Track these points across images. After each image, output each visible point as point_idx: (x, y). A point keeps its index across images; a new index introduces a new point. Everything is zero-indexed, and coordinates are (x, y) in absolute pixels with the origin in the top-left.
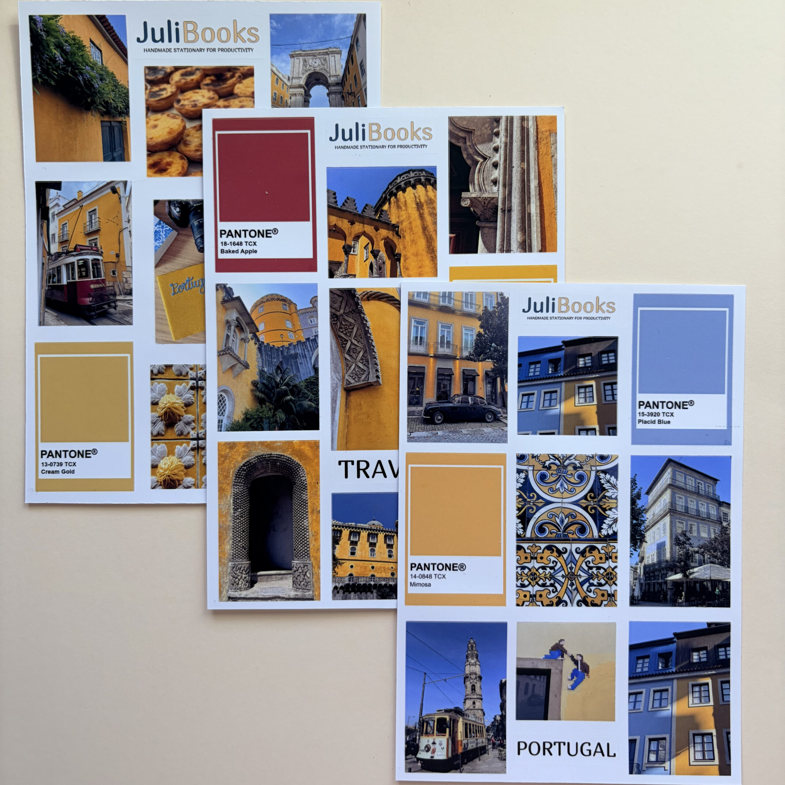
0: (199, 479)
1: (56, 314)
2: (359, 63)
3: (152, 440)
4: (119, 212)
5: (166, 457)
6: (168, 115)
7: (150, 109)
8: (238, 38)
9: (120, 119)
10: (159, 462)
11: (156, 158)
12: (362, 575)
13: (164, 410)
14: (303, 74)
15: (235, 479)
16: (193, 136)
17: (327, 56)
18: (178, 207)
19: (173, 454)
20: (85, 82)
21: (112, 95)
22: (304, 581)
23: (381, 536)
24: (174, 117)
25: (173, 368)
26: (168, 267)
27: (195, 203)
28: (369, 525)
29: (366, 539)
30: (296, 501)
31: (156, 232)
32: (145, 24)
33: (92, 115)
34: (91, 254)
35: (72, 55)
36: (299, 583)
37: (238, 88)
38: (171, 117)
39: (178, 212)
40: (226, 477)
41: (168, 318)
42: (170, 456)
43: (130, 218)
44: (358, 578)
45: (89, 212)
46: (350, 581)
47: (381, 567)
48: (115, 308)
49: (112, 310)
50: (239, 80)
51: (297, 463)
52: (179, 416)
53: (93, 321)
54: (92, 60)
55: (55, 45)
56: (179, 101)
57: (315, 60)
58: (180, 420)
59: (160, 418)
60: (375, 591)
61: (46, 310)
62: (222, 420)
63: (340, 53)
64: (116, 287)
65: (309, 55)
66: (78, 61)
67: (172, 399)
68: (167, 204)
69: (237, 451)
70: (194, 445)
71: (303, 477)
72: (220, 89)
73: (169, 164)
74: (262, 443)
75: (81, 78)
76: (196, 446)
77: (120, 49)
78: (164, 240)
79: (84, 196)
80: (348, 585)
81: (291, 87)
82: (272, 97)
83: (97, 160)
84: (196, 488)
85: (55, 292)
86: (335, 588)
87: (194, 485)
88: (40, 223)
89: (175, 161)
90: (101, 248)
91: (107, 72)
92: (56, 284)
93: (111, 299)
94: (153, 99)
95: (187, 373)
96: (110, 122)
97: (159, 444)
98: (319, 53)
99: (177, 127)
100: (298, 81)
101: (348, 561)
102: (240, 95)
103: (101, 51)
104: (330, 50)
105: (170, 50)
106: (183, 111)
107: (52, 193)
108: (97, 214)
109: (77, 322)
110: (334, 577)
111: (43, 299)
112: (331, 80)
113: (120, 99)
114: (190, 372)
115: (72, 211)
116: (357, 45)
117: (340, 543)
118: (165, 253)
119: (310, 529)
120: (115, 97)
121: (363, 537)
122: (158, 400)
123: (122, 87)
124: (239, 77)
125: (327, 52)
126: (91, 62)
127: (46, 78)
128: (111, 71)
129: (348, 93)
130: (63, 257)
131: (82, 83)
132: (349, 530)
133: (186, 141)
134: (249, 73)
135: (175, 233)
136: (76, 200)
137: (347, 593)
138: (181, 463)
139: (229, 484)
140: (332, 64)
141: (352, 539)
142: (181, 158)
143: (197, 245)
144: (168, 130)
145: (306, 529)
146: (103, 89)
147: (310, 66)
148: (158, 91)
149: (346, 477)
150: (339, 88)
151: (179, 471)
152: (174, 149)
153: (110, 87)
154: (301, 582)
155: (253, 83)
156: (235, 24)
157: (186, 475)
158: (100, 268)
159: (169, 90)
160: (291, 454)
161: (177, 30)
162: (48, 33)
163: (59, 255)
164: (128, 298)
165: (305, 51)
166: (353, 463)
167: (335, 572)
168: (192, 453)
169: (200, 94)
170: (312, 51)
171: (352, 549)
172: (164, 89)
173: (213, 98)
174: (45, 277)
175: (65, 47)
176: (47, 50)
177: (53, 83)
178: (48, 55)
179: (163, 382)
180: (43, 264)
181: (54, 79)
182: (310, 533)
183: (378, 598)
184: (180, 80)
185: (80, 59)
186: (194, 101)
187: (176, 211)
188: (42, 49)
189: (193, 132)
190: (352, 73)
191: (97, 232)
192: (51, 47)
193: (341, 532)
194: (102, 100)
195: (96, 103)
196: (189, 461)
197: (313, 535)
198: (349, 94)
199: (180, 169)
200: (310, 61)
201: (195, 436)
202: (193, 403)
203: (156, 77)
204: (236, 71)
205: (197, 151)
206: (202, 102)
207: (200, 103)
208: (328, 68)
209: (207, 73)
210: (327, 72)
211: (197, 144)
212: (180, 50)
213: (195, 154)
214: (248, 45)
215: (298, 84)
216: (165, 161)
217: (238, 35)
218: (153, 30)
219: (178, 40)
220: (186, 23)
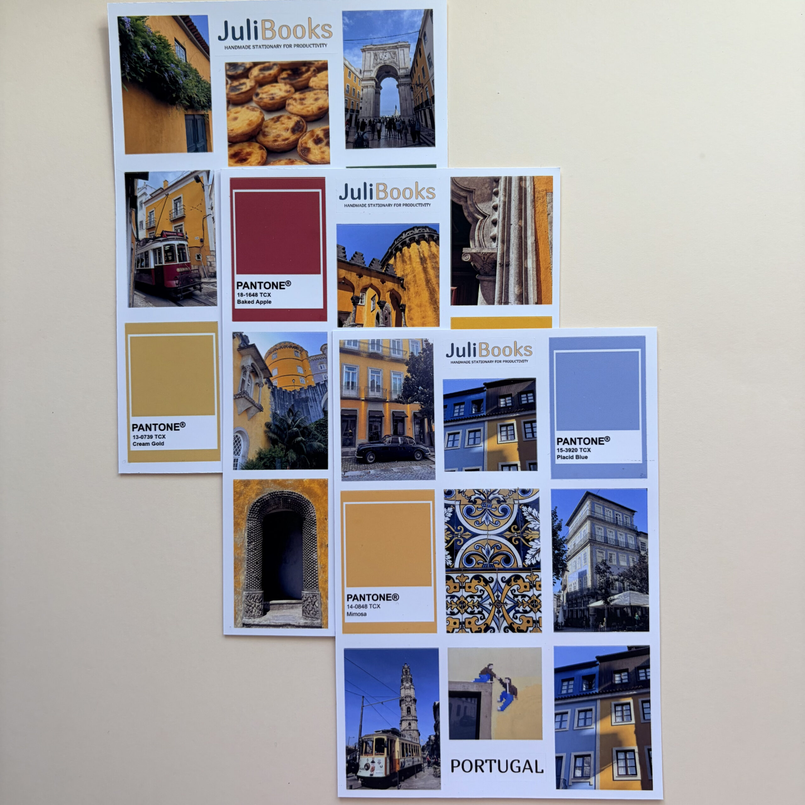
1: (144, 296)
2: (426, 56)
4: (203, 200)
6: (248, 108)
7: (231, 102)
8: (313, 34)
9: (203, 112)
11: (236, 148)
14: (374, 67)
16: (271, 127)
17: (396, 50)
20: (170, 79)
21: (195, 90)
24: (253, 110)
32: (226, 23)
33: (177, 109)
34: (177, 239)
35: (158, 53)
38: (250, 110)
43: (213, 205)
45: (174, 201)
48: (200, 290)
49: (198, 292)
50: (313, 74)
53: (179, 303)
54: (176, 58)
55: (142, 44)
56: (257, 95)
57: (385, 54)
61: (135, 292)
63: (408, 47)
64: (200, 269)
65: (379, 49)
66: (164, 60)
72: (296, 83)
73: (249, 154)
75: (166, 75)
77: (203, 47)
79: (169, 185)
81: (363, 80)
82: (345, 89)
83: (181, 151)
85: (143, 275)
88: (129, 211)
89: (255, 151)
90: (186, 234)
91: (191, 69)
92: (144, 268)
93: (196, 282)
94: (233, 93)
96: (194, 115)
98: (389, 47)
99: (256, 119)
100: (370, 73)
102: (314, 87)
103: (185, 49)
104: (399, 44)
105: (249, 47)
106: (262, 104)
107: (140, 183)
108: (182, 202)
109: (164, 303)
111: (132, 282)
112: (401, 72)
113: (203, 94)
115: (159, 199)
116: (424, 39)
120: (198, 92)
123: (205, 83)
124: (314, 71)
125: (396, 46)
126: (175, 60)
127: (134, 75)
128: (194, 68)
129: (417, 84)
130: (151, 243)
131: (168, 79)
133: (265, 132)
134: (323, 67)
136: (162, 189)
140: (401, 57)
142: (261, 148)
144: (247, 122)
146: (187, 85)
147: (381, 59)
148: (238, 86)
150: (408, 80)
152: (254, 140)
153: (193, 83)
155: (327, 76)
156: (310, 22)
158: (185, 253)
159: (248, 84)
161: (256, 28)
162: (136, 33)
163: (146, 241)
164: (213, 280)
165: (375, 45)
169: (277, 87)
170: (383, 45)
172: (244, 84)
173: (289, 91)
174: (134, 262)
175: (151, 47)
176: (135, 50)
177: (141, 80)
178: (135, 54)
180: (132, 249)
181: (141, 76)
184: (258, 75)
185: (166, 58)
186: (272, 94)
188: (130, 48)
189: (271, 123)
190: (420, 66)
191: (182, 218)
192: (139, 47)
194: (186, 95)
195: (180, 98)
198: (418, 85)
199: (259, 159)
200: (381, 55)
203: (236, 73)
204: (311, 65)
205: (275, 141)
206: (279, 95)
207: (277, 96)
208: (398, 60)
209: (284, 67)
210: (396, 65)
211: (275, 134)
212: (258, 47)
213: (273, 144)
214: (322, 41)
215: (369, 77)
216: (245, 151)
217: (312, 31)
218: (233, 28)
219: (256, 38)
220: (264, 21)
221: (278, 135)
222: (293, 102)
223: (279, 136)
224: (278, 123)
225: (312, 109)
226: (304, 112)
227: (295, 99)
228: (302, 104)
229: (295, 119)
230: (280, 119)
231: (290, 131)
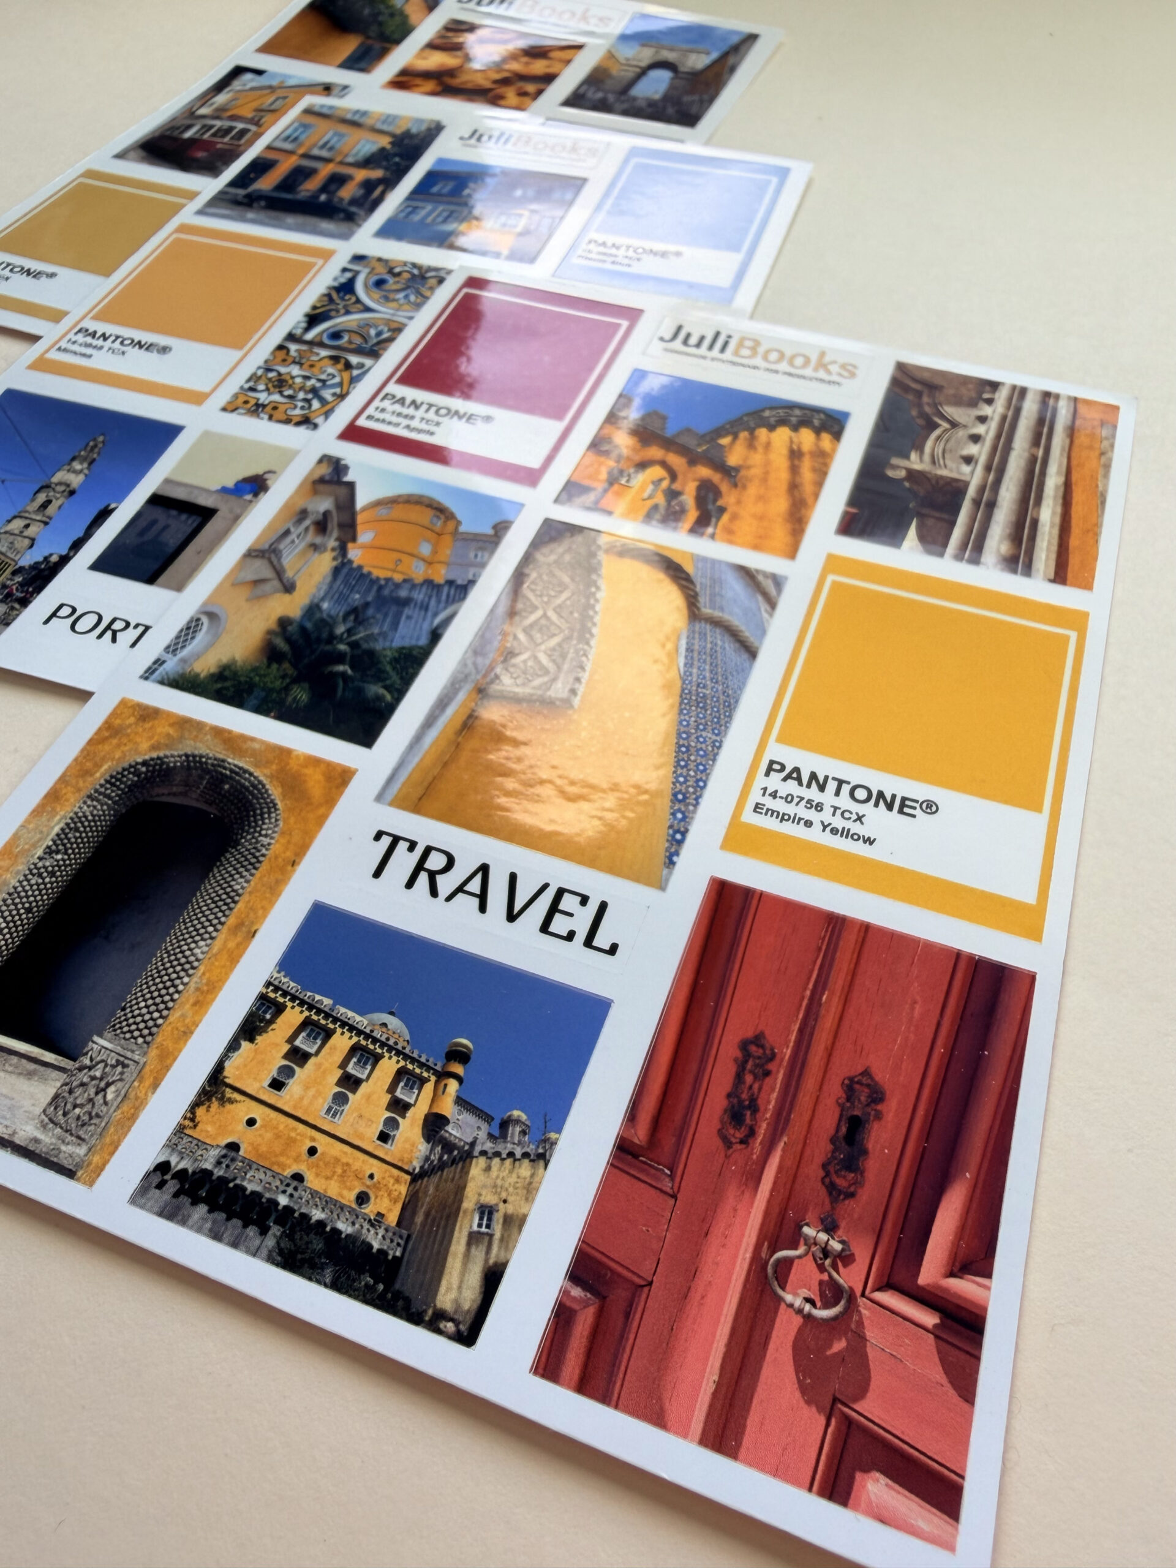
12: (267, 1165)
15: (102, 786)
22: (89, 1106)
23: (389, 1066)
28: (371, 1023)
29: (339, 1057)
30: (211, 887)
36: (69, 1106)
40: (85, 773)
44: (249, 1164)
46: (219, 1163)
47: (337, 1160)
51: (272, 801)
60: (275, 1230)
62: (164, 662)
69: (151, 728)
71: (266, 836)
74: (219, 733)
80: (207, 1173)
86: (163, 1167)
101: (247, 1100)
110: (180, 1130)
117: (259, 1039)
119: (202, 969)
121: (334, 1048)
132: (306, 1013)
137: (185, 1200)
139: (79, 790)
141: (298, 1042)
145: (189, 966)
149: (377, 874)
154: (75, 1106)
160: (271, 777)
166: (412, 846)
167: (192, 1120)
171: (283, 1070)
182: (195, 979)
183: (270, 1260)
193: (280, 1009)
197: (197, 989)
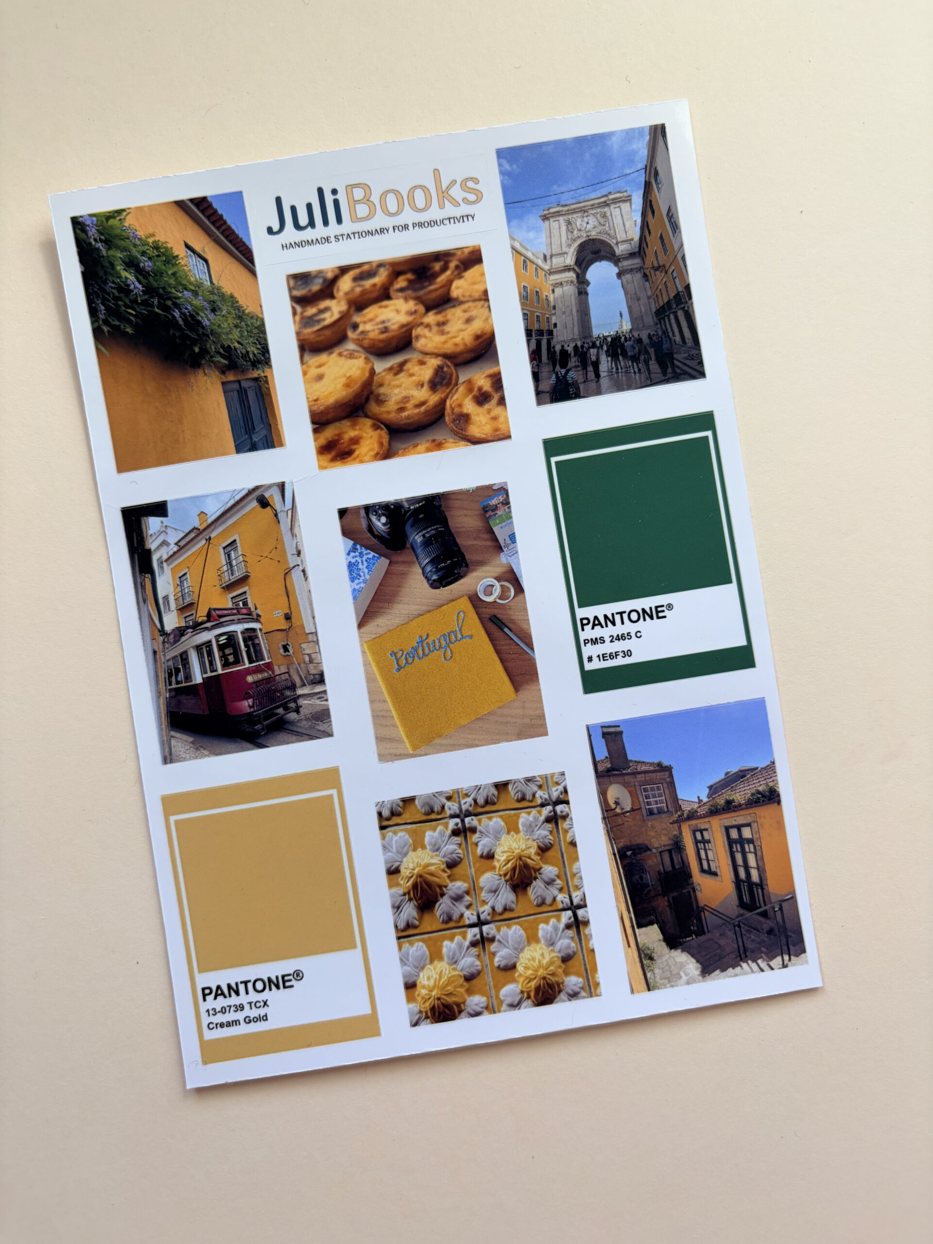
0: (493, 994)
1: (191, 739)
2: (664, 213)
3: (399, 938)
4: (279, 540)
5: (429, 966)
6: (340, 355)
7: (307, 348)
8: (446, 201)
9: (255, 374)
10: (418, 976)
11: (329, 433)
13: (412, 880)
14: (569, 246)
16: (389, 385)
17: (606, 209)
18: (384, 515)
19: (440, 958)
20: (185, 320)
21: (236, 334)
24: (351, 356)
25: (417, 802)
26: (382, 623)
27: (412, 504)
31: (351, 566)
32: (278, 200)
33: (205, 374)
34: (239, 621)
35: (156, 275)
37: (457, 288)
38: (346, 356)
39: (384, 524)
41: (394, 713)
42: (436, 962)
43: (300, 548)
45: (224, 548)
48: (297, 710)
49: (292, 716)
50: (456, 273)
52: (440, 887)
53: (260, 741)
54: (192, 279)
55: (124, 262)
56: (355, 326)
57: (586, 220)
58: (442, 895)
59: (407, 897)
61: (172, 733)
63: (628, 199)
64: (292, 672)
65: (574, 211)
66: (169, 286)
67: (423, 859)
68: (363, 512)
70: (475, 936)
72: (425, 294)
73: (356, 441)
75: (177, 314)
76: (478, 936)
77: (240, 252)
78: (368, 577)
79: (210, 521)
81: (551, 272)
82: (520, 294)
83: (224, 453)
84: (490, 1013)
85: (183, 698)
87: (487, 1008)
88: (139, 580)
89: (365, 435)
90: (256, 609)
91: (222, 296)
92: (184, 685)
93: (288, 697)
94: (309, 330)
95: (443, 807)
96: (239, 382)
97: (412, 944)
98: (592, 205)
99: (359, 372)
100: (562, 259)
102: (462, 299)
103: (206, 261)
104: (611, 197)
105: (327, 240)
106: (366, 343)
107: (153, 524)
108: (239, 549)
109: (232, 746)
111: (163, 716)
112: (621, 250)
113: (251, 339)
114: (448, 804)
115: (194, 549)
116: (656, 180)
118: (373, 600)
120: (242, 336)
122: (398, 864)
123: (252, 317)
124: (457, 267)
125: (605, 202)
126: (191, 284)
127: (117, 323)
128: (229, 293)
129: (653, 267)
130: (189, 635)
131: (181, 322)
133: (378, 395)
134: (474, 258)
135: (384, 562)
136: (198, 529)
138: (456, 973)
140: (618, 220)
142: (376, 427)
143: (426, 577)
144: (343, 380)
146: (219, 326)
147: (580, 230)
148: (315, 315)
150: (636, 262)
151: (455, 987)
152: (360, 413)
153: (230, 321)
155: (483, 274)
156: (437, 176)
157: (470, 992)
158: (259, 644)
159: (335, 309)
161: (336, 203)
162: (109, 243)
163: (180, 632)
164: (318, 689)
168: (474, 951)
169: (392, 308)
170: (579, 203)
172: (327, 309)
173: (415, 312)
174: (162, 676)
175: (142, 265)
176: (112, 275)
177: (129, 330)
178: (114, 282)
179: (402, 830)
180: (155, 652)
181: (129, 322)
184: (352, 290)
185: (172, 281)
186: (383, 322)
187: (380, 523)
188: (101, 273)
189: (389, 377)
190: (656, 233)
191: (244, 580)
192: (118, 268)
194: (219, 346)
195: (210, 353)
196: (472, 965)
198: (657, 269)
199: (376, 448)
200: (579, 221)
201: (474, 919)
202: (461, 860)
203: (310, 290)
204: (450, 259)
205: (402, 409)
206: (397, 322)
207: (394, 324)
208: (612, 228)
209: (398, 269)
210: (611, 237)
211: (399, 397)
212: (345, 237)
213: (399, 417)
214: (464, 209)
215: (563, 265)
216: (346, 437)
217: (444, 195)
218: (293, 209)
219: (339, 220)
220: (351, 187)
221: (406, 397)
222: (426, 332)
223: (406, 399)
224: (402, 375)
225: (463, 339)
226: (449, 348)
227: (428, 326)
228: (442, 333)
229: (434, 362)
230: (405, 368)
231: (426, 387)
